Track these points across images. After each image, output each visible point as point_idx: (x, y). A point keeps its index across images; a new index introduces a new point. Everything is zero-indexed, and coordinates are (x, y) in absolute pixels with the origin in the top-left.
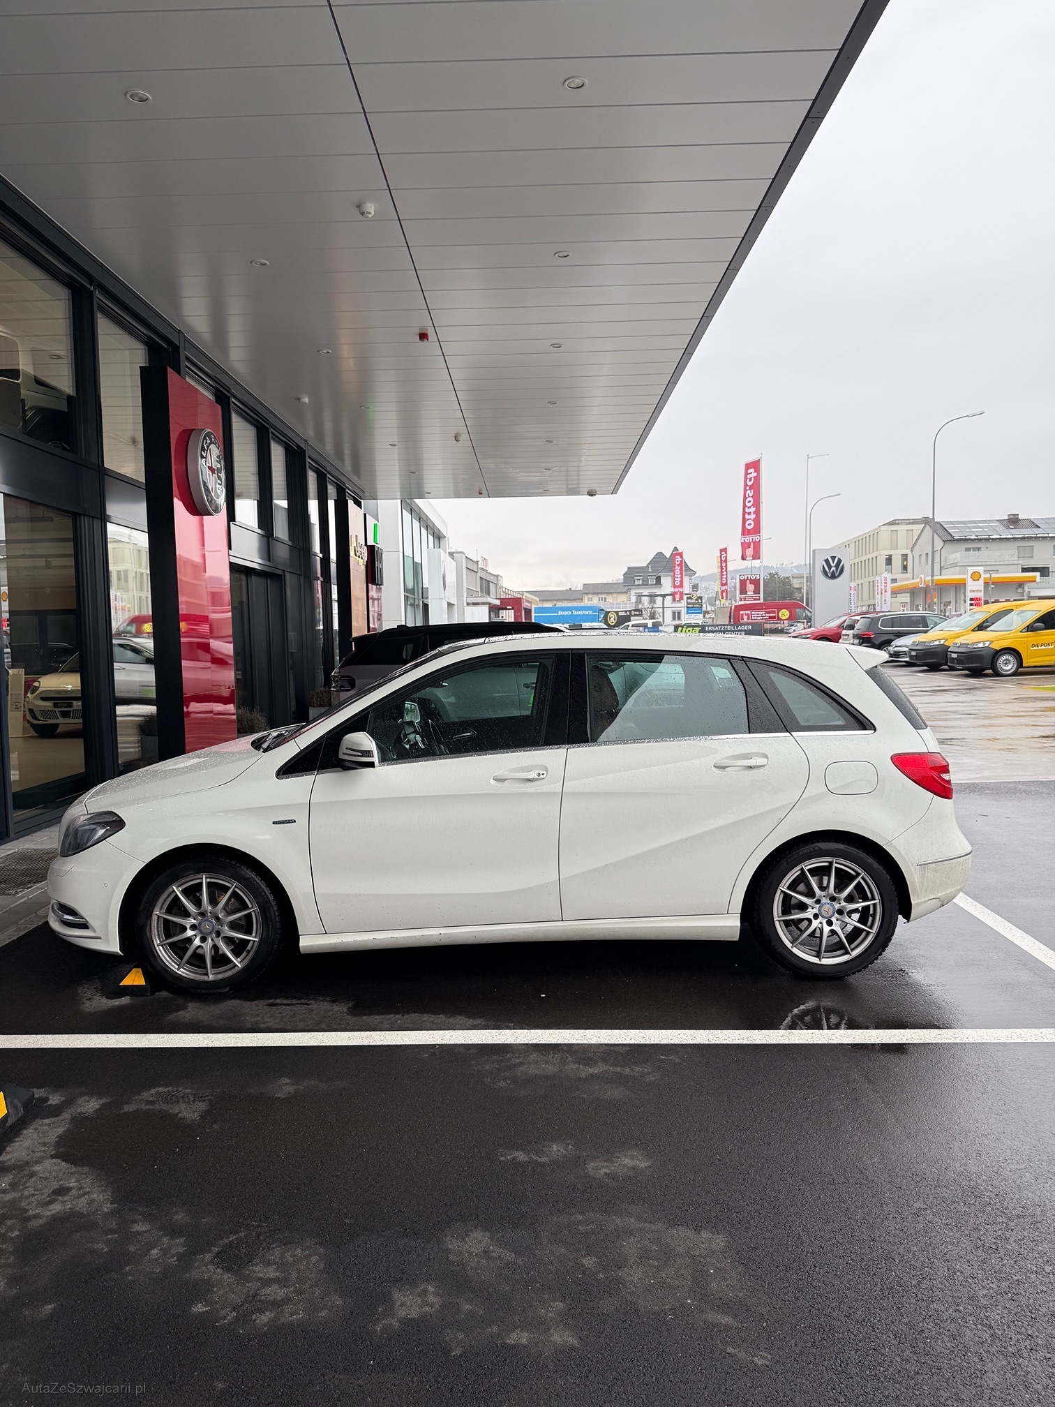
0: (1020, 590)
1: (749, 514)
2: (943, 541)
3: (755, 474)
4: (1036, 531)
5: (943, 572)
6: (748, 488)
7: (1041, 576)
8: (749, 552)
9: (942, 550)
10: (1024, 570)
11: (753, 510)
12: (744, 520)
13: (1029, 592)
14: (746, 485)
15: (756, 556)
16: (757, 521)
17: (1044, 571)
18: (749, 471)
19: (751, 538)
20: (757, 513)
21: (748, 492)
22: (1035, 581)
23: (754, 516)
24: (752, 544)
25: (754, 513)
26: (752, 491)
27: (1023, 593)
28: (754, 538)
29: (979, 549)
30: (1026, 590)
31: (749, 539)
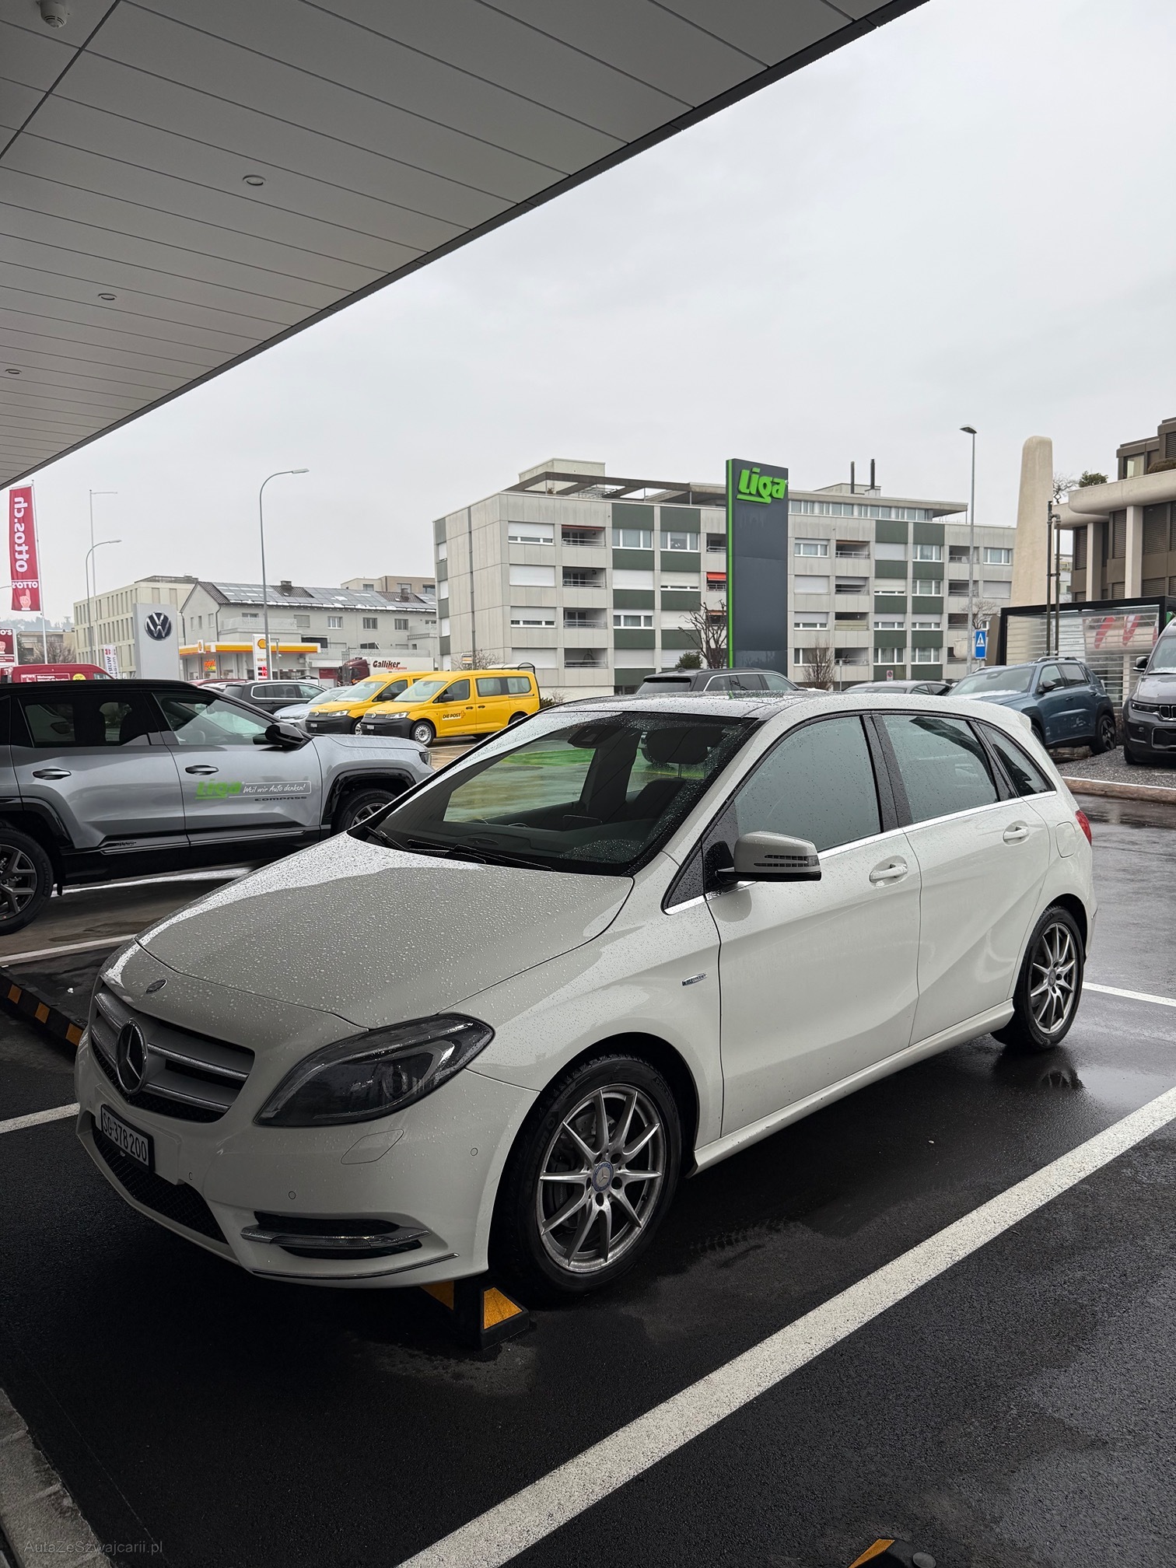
0: (301, 661)
1: (20, 553)
2: (219, 604)
3: (26, 505)
4: (310, 600)
5: (221, 637)
6: (16, 520)
7: (322, 647)
8: (25, 600)
9: (218, 614)
10: (304, 640)
11: (24, 548)
12: (14, 560)
13: (311, 663)
14: (12, 516)
15: (35, 606)
16: (32, 562)
17: (323, 642)
18: (16, 500)
19: (25, 583)
20: (32, 551)
21: (17, 525)
22: (316, 652)
23: (27, 556)
24: (28, 592)
25: (27, 552)
26: (23, 524)
27: (304, 664)
28: (30, 583)
29: (255, 615)
30: (308, 660)
31: (21, 585)
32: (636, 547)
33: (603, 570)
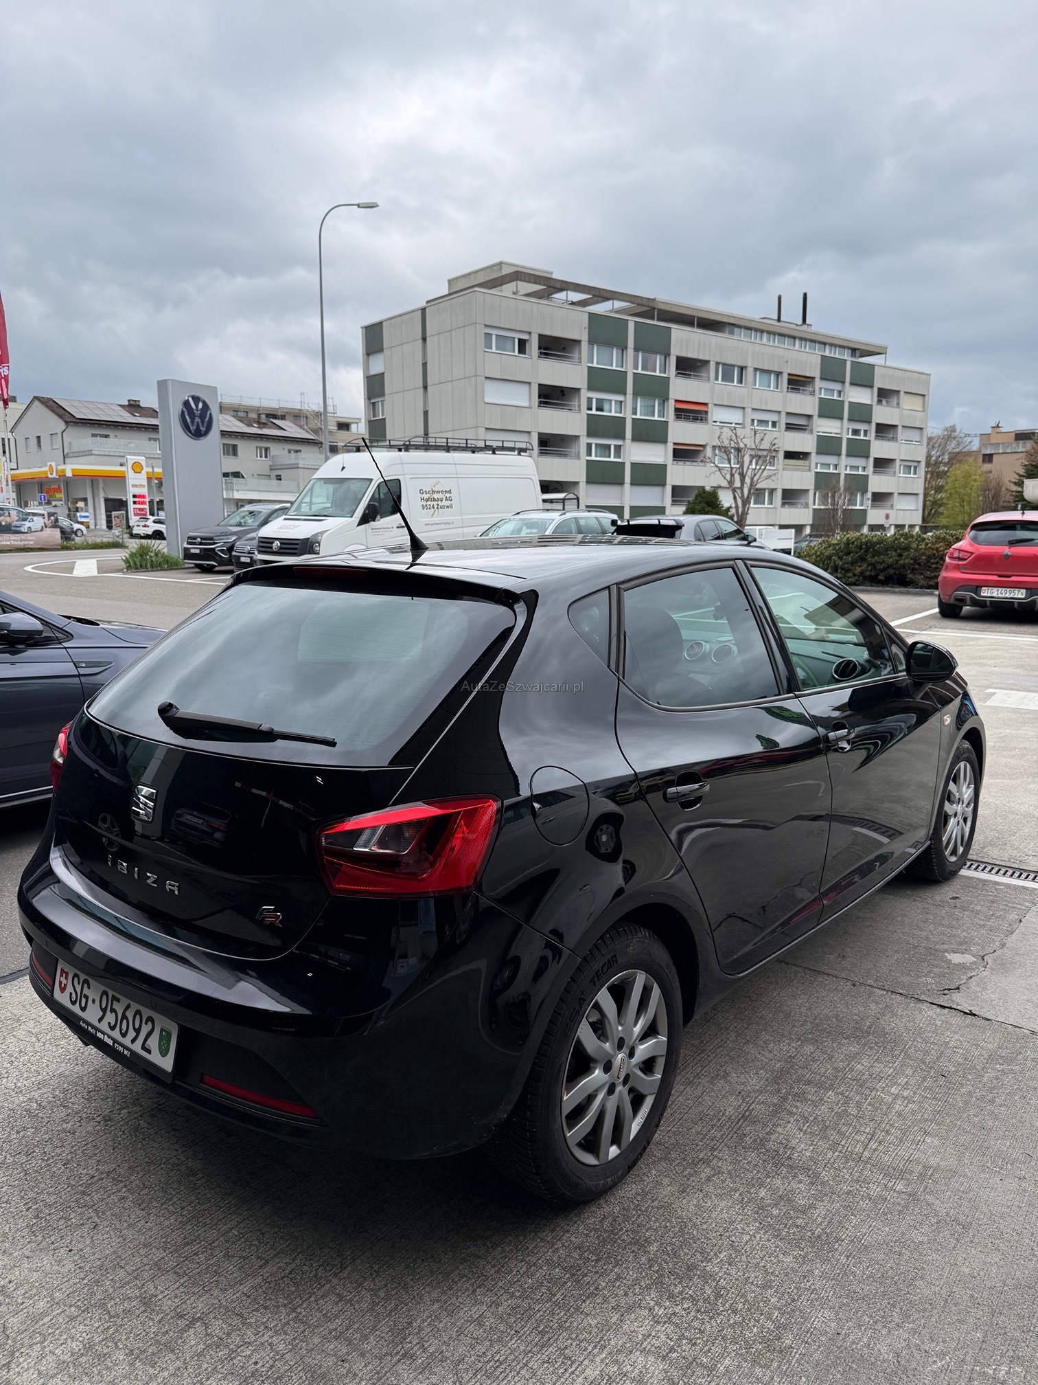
2: (66, 422)
5: (68, 460)
9: (65, 434)
29: (107, 436)
32: (608, 365)
33: (578, 390)
